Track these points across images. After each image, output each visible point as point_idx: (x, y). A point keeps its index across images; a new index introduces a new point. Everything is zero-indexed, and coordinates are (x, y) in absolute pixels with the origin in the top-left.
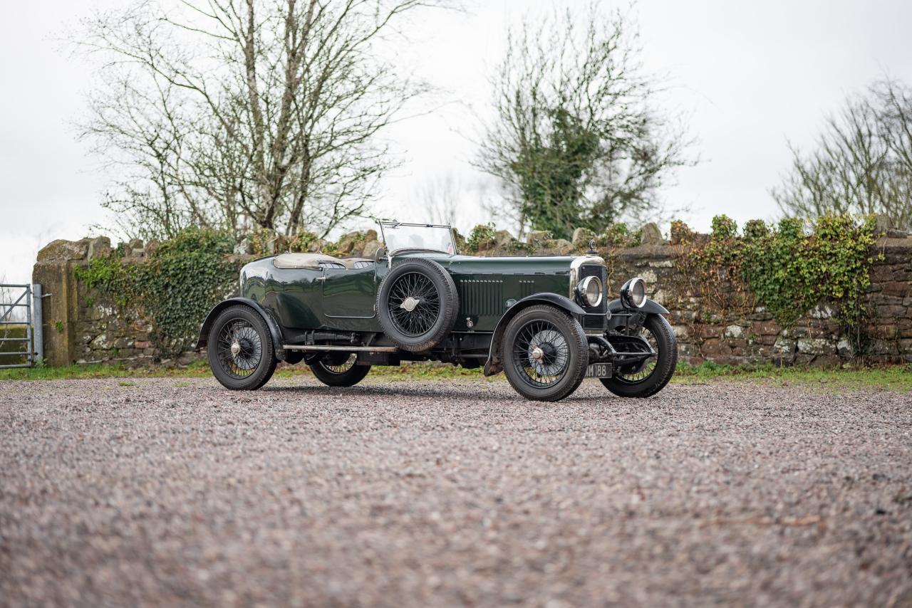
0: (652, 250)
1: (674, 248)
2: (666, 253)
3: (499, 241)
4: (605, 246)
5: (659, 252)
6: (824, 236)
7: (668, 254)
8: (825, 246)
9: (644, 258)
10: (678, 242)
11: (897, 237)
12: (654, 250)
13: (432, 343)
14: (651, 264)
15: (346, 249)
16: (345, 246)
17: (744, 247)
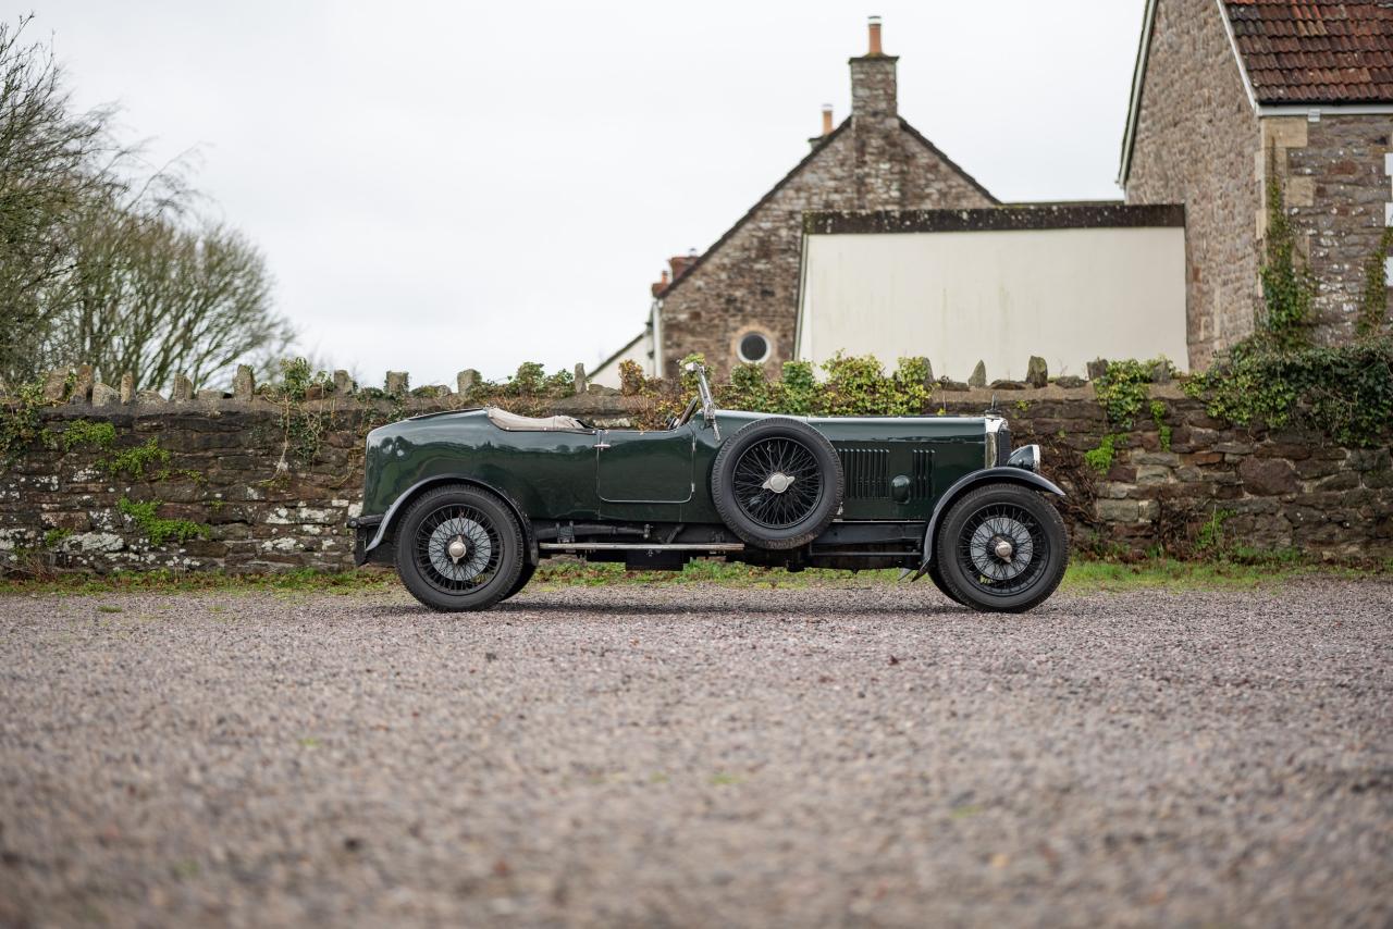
0: (596, 403)
1: (632, 400)
2: (620, 406)
3: (340, 387)
4: (519, 395)
5: (610, 406)
6: (860, 387)
7: (623, 408)
8: (863, 400)
9: (588, 413)
10: (636, 392)
11: (956, 390)
12: (601, 403)
13: (811, 537)
14: (597, 423)
15: (60, 394)
16: (56, 390)
17: (744, 400)
